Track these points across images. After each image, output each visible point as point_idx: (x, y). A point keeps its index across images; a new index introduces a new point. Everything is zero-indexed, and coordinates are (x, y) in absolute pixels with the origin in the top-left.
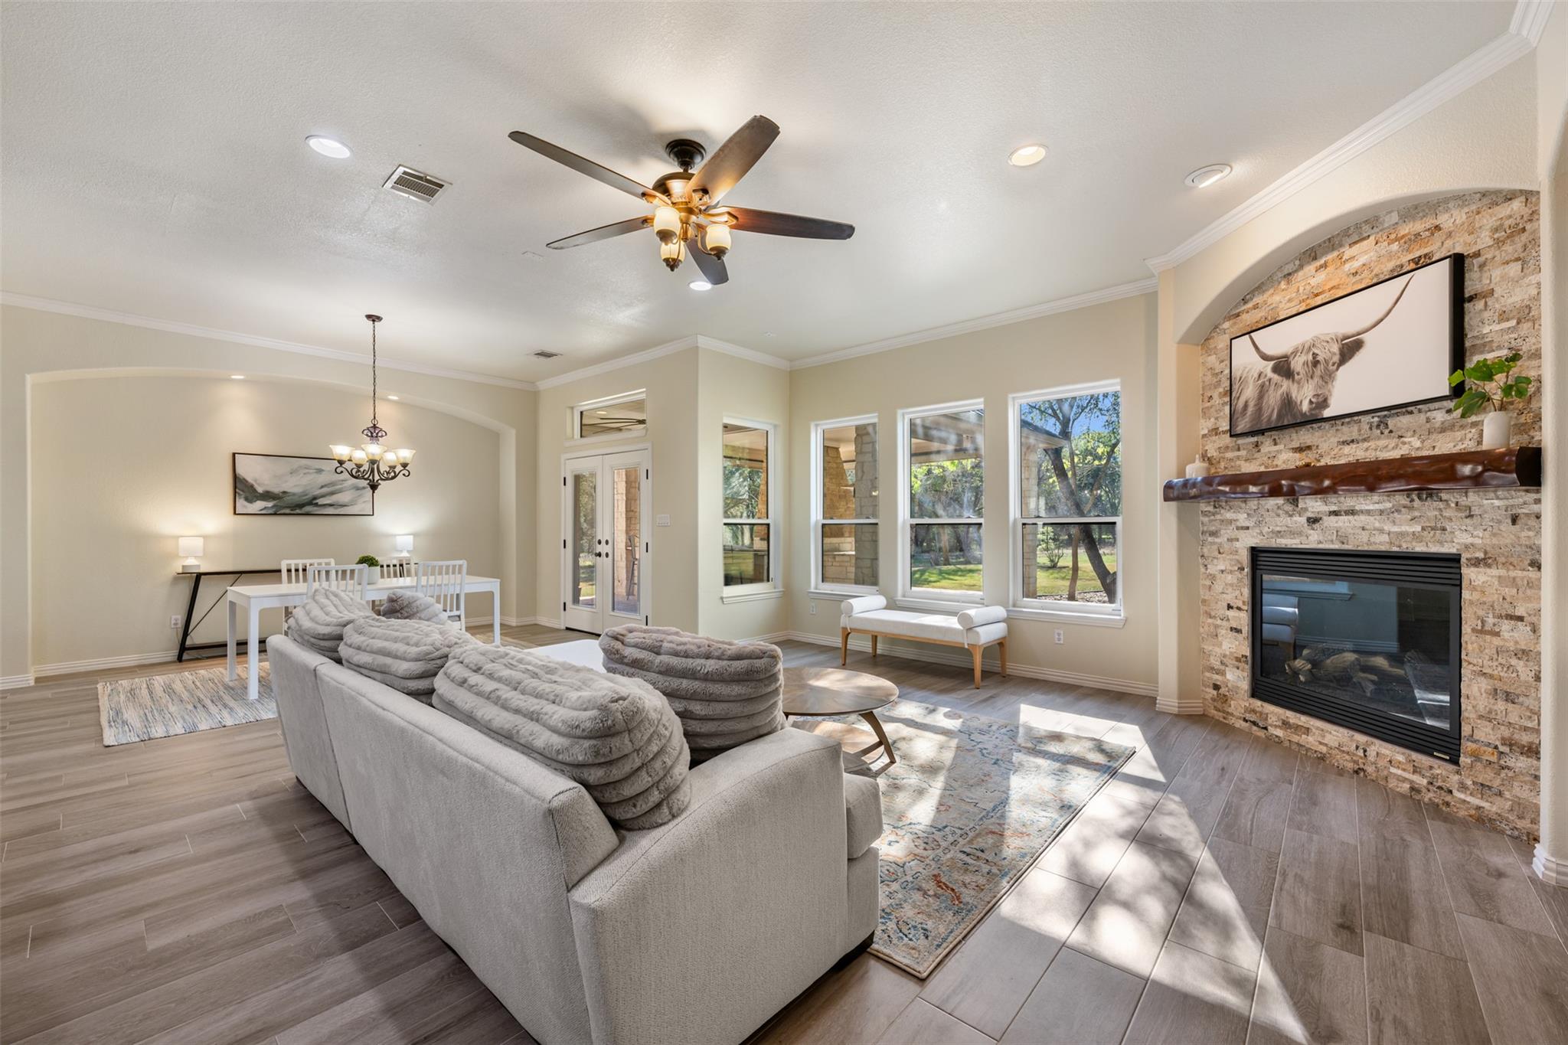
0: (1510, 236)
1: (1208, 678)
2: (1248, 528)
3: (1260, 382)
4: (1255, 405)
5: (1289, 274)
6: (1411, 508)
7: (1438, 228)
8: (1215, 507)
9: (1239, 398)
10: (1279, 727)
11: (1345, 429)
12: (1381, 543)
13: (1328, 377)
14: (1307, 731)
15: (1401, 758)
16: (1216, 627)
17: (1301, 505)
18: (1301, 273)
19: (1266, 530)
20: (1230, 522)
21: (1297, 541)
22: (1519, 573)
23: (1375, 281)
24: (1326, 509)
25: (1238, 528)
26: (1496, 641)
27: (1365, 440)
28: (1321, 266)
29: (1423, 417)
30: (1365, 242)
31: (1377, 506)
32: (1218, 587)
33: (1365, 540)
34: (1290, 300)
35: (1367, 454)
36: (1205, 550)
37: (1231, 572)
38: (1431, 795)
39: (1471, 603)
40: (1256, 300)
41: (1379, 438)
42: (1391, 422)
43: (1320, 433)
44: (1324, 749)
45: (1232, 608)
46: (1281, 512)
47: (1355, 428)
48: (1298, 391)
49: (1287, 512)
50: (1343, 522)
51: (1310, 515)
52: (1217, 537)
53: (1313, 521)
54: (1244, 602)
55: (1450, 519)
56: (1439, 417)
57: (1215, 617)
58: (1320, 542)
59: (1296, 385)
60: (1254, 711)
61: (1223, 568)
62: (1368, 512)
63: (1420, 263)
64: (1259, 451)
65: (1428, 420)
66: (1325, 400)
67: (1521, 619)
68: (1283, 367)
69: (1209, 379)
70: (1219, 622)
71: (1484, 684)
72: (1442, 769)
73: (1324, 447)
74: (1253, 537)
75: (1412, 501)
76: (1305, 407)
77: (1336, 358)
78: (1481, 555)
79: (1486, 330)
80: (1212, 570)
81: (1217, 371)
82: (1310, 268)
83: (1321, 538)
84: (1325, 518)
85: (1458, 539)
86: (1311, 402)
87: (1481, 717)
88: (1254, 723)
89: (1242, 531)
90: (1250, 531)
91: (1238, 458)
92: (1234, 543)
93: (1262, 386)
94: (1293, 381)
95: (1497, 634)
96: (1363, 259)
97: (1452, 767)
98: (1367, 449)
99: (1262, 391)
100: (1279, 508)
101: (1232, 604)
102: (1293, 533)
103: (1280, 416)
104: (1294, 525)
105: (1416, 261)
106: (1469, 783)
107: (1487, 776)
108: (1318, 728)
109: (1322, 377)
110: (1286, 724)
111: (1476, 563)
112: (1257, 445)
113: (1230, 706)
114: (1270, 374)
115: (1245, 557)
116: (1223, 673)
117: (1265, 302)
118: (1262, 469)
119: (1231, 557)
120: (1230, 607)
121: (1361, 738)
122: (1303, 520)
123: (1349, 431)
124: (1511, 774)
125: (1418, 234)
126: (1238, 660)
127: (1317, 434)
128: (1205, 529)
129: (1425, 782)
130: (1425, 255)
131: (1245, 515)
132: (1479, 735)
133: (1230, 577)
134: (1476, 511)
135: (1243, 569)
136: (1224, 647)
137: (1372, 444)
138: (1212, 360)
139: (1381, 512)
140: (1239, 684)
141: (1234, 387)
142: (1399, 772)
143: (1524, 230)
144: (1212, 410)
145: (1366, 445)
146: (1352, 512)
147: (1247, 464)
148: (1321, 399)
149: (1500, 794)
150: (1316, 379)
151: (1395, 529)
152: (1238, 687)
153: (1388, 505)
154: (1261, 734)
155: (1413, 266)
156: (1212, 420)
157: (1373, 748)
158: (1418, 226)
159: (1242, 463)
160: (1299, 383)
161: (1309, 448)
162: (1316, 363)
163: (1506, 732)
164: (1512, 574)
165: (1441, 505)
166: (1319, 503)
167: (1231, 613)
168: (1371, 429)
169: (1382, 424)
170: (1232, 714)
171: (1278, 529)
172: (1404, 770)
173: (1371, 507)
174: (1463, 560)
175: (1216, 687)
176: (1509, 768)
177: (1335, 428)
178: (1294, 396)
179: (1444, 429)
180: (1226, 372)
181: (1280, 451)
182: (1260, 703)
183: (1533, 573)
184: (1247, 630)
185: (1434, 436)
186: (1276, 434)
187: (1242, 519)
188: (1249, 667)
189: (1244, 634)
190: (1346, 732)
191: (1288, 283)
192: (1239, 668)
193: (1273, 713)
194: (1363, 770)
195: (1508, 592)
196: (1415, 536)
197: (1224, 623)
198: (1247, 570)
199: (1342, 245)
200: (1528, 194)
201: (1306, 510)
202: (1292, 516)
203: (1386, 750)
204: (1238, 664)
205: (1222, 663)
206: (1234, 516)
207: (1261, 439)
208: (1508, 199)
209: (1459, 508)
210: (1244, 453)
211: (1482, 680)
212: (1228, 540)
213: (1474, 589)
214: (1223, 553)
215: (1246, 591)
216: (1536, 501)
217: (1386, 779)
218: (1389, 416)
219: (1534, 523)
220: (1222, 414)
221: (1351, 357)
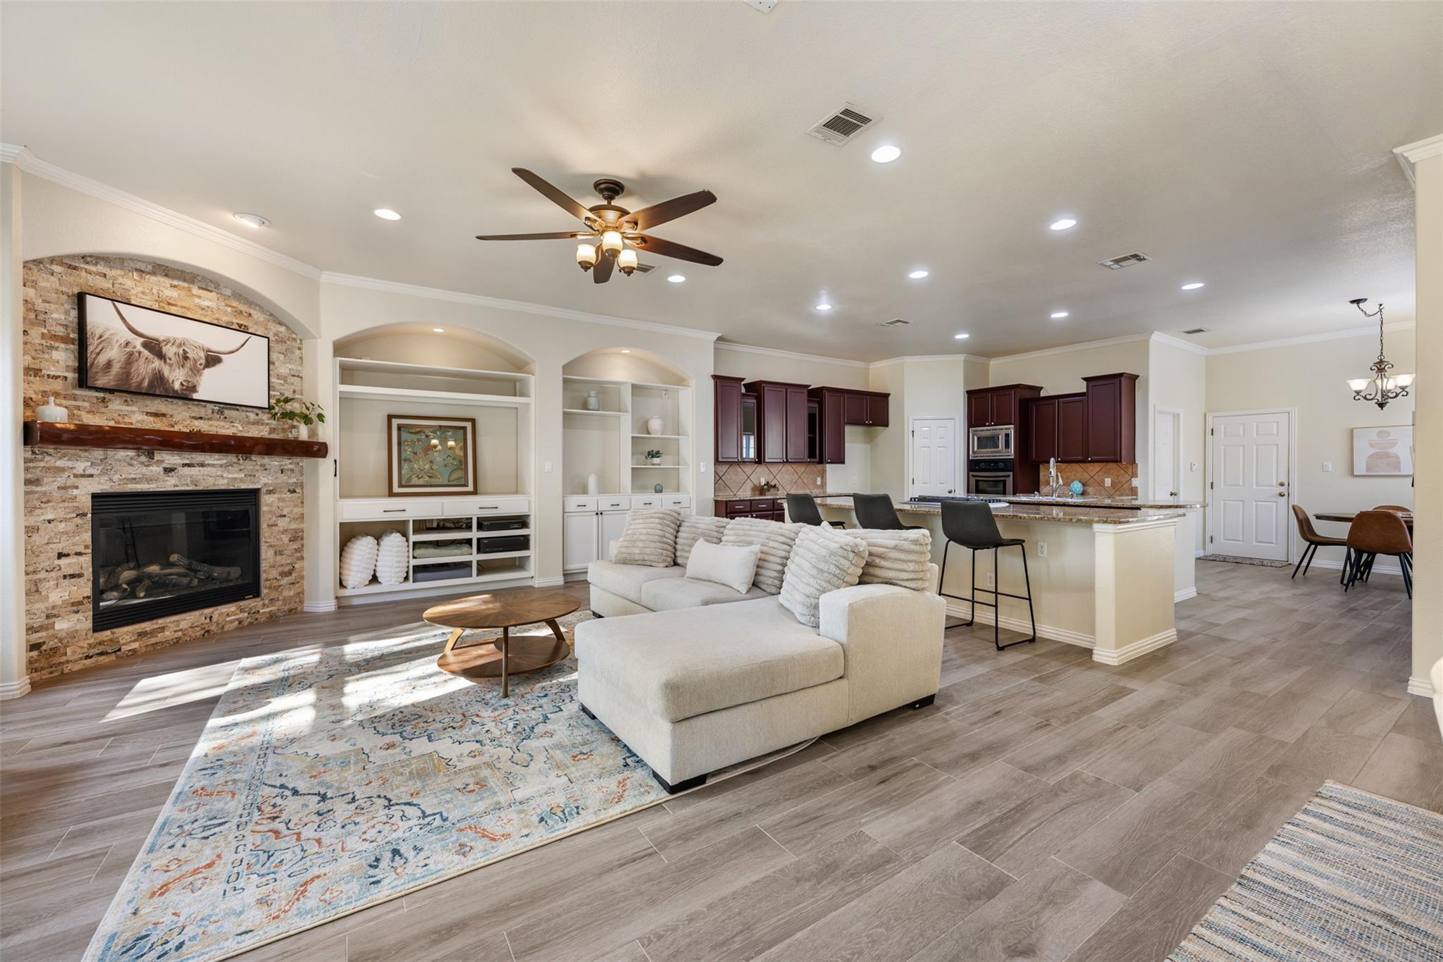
0: (281, 341)
2: (91, 476)
3: (128, 350)
4: (121, 368)
5: (142, 272)
6: (239, 464)
7: (249, 313)
8: (34, 453)
9: (98, 354)
10: (135, 641)
12: (222, 485)
13: (196, 371)
14: (163, 629)
15: (232, 609)
16: (44, 581)
17: (157, 456)
18: (153, 278)
19: (116, 477)
20: (62, 470)
21: (154, 486)
22: (284, 496)
23: (215, 322)
24: (182, 462)
25: (76, 476)
26: (274, 529)
27: (209, 419)
28: (175, 286)
29: (244, 414)
30: (209, 293)
31: (219, 462)
33: (212, 482)
34: (144, 293)
35: (212, 428)
37: (66, 520)
38: (249, 620)
39: (265, 512)
40: (101, 268)
41: (218, 420)
42: (227, 412)
43: (175, 406)
44: (180, 634)
45: (68, 555)
46: (135, 462)
47: (203, 410)
48: (170, 372)
49: (142, 463)
50: (194, 471)
51: (166, 465)
52: (37, 486)
53: (168, 470)
54: (86, 547)
55: (257, 470)
56: (252, 416)
57: (42, 571)
58: (177, 486)
59: (167, 367)
60: (101, 643)
61: (50, 517)
62: (213, 465)
64: (107, 407)
66: (194, 387)
67: (285, 516)
68: (154, 347)
70: (42, 575)
71: (271, 552)
73: (177, 418)
74: (99, 484)
75: (239, 460)
76: (177, 386)
77: (203, 361)
78: (271, 488)
79: (276, 381)
82: (167, 281)
83: (177, 483)
84: (180, 469)
85: (262, 481)
86: (182, 384)
87: (271, 567)
88: (101, 654)
89: (81, 479)
90: (95, 478)
92: (70, 491)
93: (131, 354)
94: (165, 362)
95: (276, 525)
96: (206, 303)
97: (259, 599)
99: (130, 359)
100: (131, 459)
101: (65, 552)
102: (149, 479)
103: (151, 384)
104: (149, 474)
105: (240, 326)
106: (267, 602)
107: (274, 595)
108: (174, 622)
109: (191, 371)
110: (142, 635)
111: (270, 492)
112: (105, 400)
113: (65, 654)
114: (140, 348)
115: (86, 503)
116: (51, 627)
118: (111, 424)
119: (64, 505)
120: (61, 556)
121: (207, 611)
122: (160, 469)
123: (201, 411)
124: (282, 587)
125: (240, 310)
126: (76, 604)
127: (171, 406)
129: (246, 614)
130: (245, 326)
131: (89, 463)
132: (271, 576)
133: (63, 525)
134: (268, 467)
135: (85, 515)
136: (51, 600)
137: (215, 423)
139: (221, 466)
140: (78, 627)
141: (88, 341)
142: (232, 618)
143: (285, 342)
145: (210, 422)
146: (202, 465)
147: (90, 416)
148: (190, 385)
149: (278, 600)
150: (186, 370)
151: (231, 476)
152: (76, 631)
153: (225, 461)
154: (113, 657)
155: (238, 328)
157: (216, 613)
158: (240, 305)
159: (83, 414)
160: (171, 366)
161: (164, 415)
162: (186, 358)
163: (280, 569)
165: (254, 463)
166: (176, 457)
167: (64, 561)
168: (213, 413)
169: (221, 412)
170: (69, 661)
171: (133, 476)
172: (235, 615)
173: (216, 462)
174: (264, 490)
175: (36, 646)
176: (279, 586)
177: (186, 407)
178: (165, 374)
179: (255, 423)
180: (55, 316)
181: (133, 412)
182: (108, 632)
183: (289, 495)
184: (88, 573)
185: (249, 426)
186: (128, 397)
187: (81, 466)
188: (91, 606)
189: (86, 577)
190: (197, 613)
191: (141, 277)
192: (77, 612)
193: (126, 635)
194: (208, 631)
195: (281, 504)
196: (242, 480)
197: (52, 574)
198: (90, 515)
199: (192, 282)
200: (288, 328)
201: (162, 461)
202: (148, 466)
203: (224, 609)
204: (75, 608)
205: (48, 617)
206: (70, 464)
207: (108, 396)
208: (280, 324)
209: (261, 465)
210: (86, 404)
211: (271, 549)
212: (59, 488)
213: (267, 505)
214: (48, 501)
215: (87, 536)
216: (290, 464)
217: (223, 627)
218: (226, 408)
219: (289, 473)
220: (46, 356)
221: (214, 365)
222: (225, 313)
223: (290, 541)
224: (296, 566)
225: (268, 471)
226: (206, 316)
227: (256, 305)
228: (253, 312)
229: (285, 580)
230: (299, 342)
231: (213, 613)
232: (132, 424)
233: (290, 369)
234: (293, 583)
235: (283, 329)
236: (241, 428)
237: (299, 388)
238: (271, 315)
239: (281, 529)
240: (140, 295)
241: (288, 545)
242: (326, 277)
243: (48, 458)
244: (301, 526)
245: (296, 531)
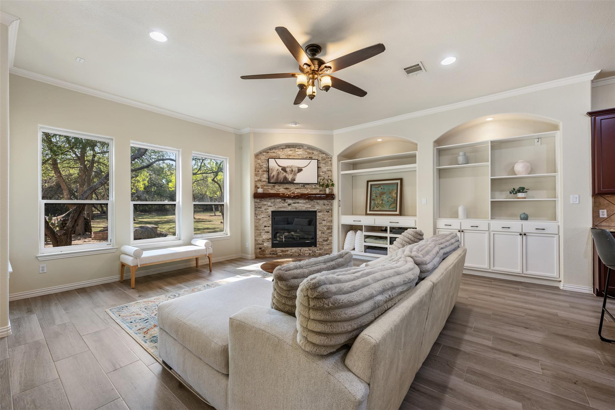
0: (324, 160)
1: (258, 247)
2: (271, 206)
3: (278, 171)
4: (276, 177)
5: (283, 148)
6: (309, 202)
7: (313, 153)
8: (260, 200)
9: (271, 174)
10: (281, 252)
11: (296, 186)
12: (304, 209)
13: (295, 174)
14: (288, 251)
15: (307, 249)
16: (261, 232)
17: (286, 201)
18: (286, 150)
19: (277, 207)
20: (265, 205)
21: (285, 209)
23: (302, 158)
24: (292, 202)
25: (268, 206)
26: (322, 224)
27: (300, 189)
28: (291, 150)
29: (311, 186)
30: (300, 150)
32: (261, 222)
33: (301, 208)
34: (283, 154)
35: (301, 192)
36: (256, 212)
37: (266, 218)
38: (312, 254)
39: (318, 219)
40: (273, 151)
41: (303, 189)
42: (305, 186)
43: (291, 186)
44: (292, 253)
45: (266, 227)
46: (281, 202)
47: (299, 186)
49: (283, 203)
50: (296, 205)
51: (288, 203)
52: (261, 208)
53: (289, 205)
54: (270, 225)
55: (315, 204)
56: (314, 186)
57: (260, 230)
58: (291, 209)
59: (287, 174)
60: (273, 251)
61: (263, 217)
62: (301, 203)
63: (311, 158)
64: (275, 188)
65: (312, 187)
66: (295, 179)
67: (325, 220)
68: (284, 169)
69: (258, 166)
70: (261, 231)
72: (313, 248)
73: (291, 189)
74: (273, 208)
76: (290, 180)
77: (297, 171)
78: (320, 211)
79: (321, 173)
80: (259, 217)
81: (261, 165)
82: (289, 149)
83: (291, 208)
84: (292, 204)
85: (317, 208)
87: (320, 237)
88: (273, 254)
89: (269, 207)
90: (272, 207)
91: (268, 188)
92: (267, 210)
93: (278, 172)
95: (322, 223)
96: (300, 153)
97: (316, 248)
98: (301, 191)
99: (278, 174)
101: (266, 226)
102: (284, 207)
103: (283, 180)
104: (284, 206)
105: (310, 157)
106: (318, 249)
107: (321, 247)
108: (290, 249)
109: (294, 174)
110: (282, 251)
111: (319, 212)
112: (274, 186)
113: (266, 252)
114: (281, 170)
115: (270, 213)
116: (263, 244)
117: (277, 152)
118: (276, 192)
119: (266, 214)
120: (265, 226)
121: (300, 248)
122: (287, 204)
123: (298, 186)
124: (324, 245)
125: (310, 153)
126: (268, 239)
128: (256, 206)
129: (311, 252)
130: (311, 157)
131: (271, 203)
132: (320, 241)
133: (265, 219)
134: (319, 203)
135: (270, 216)
136: (263, 237)
137: (302, 190)
138: (259, 161)
139: (304, 203)
140: (269, 246)
141: (270, 171)
142: (307, 252)
143: (325, 159)
144: (259, 174)
145: (301, 190)
146: (298, 203)
147: (271, 190)
148: (293, 179)
149: (322, 249)
150: (292, 174)
151: (307, 206)
152: (268, 247)
153: (305, 202)
154: (276, 256)
155: (309, 158)
156: (259, 177)
158: (310, 151)
160: (288, 174)
161: (288, 189)
162: (292, 171)
163: (323, 239)
164: (324, 213)
165: (314, 202)
166: (291, 201)
167: (266, 228)
168: (301, 186)
169: (304, 186)
170: (266, 254)
171: (280, 206)
172: (308, 251)
173: (302, 202)
174: (317, 211)
175: (260, 248)
176: (323, 244)
178: (287, 177)
179: (314, 189)
180: (264, 166)
181: (281, 188)
182: (275, 249)
183: (326, 213)
184: (270, 232)
185: (313, 190)
186: (279, 184)
187: (269, 204)
188: (271, 241)
189: (270, 233)
190: (297, 248)
191: (283, 150)
192: (268, 242)
193: (279, 250)
194: (300, 254)
195: (323, 216)
196: (310, 208)
197: (263, 231)
198: (271, 217)
199: (296, 148)
200: (326, 154)
201: (288, 202)
202: (284, 203)
203: (305, 249)
204: (268, 241)
205: (262, 242)
206: (267, 203)
207: (275, 185)
208: (324, 153)
209: (317, 203)
210: (270, 187)
211: (320, 231)
212: (265, 209)
213: (319, 216)
214: (263, 213)
215: (270, 222)
216: (327, 202)
217: (304, 254)
218: (305, 185)
219: (326, 205)
220: (262, 176)
221: (300, 172)
222: (305, 155)
223: (327, 229)
224: (329, 238)
225: (319, 205)
226: (299, 157)
227: (315, 149)
228: (314, 152)
229: (325, 243)
230: (330, 158)
231: (301, 249)
232: (280, 192)
233: (327, 169)
234: (328, 244)
235: (324, 155)
236: (310, 191)
237: (330, 175)
238: (320, 151)
239: (324, 225)
240: (283, 155)
241: (326, 231)
242: (336, 132)
243: (263, 202)
244: (331, 224)
245: (329, 226)
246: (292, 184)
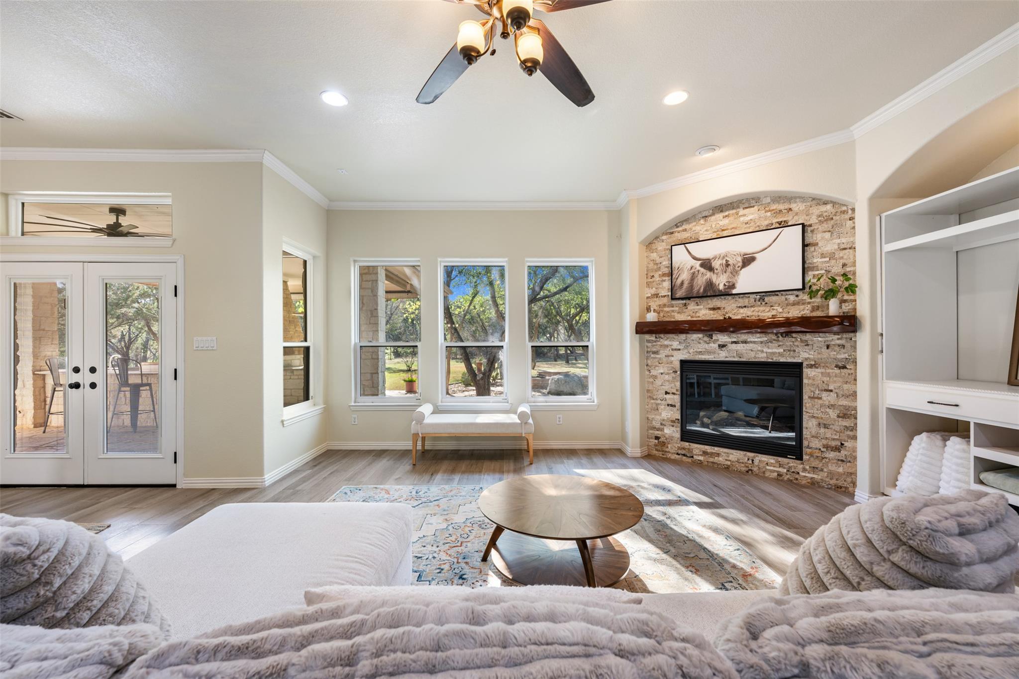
0: (826, 220)
1: (652, 434)
2: (679, 350)
3: (692, 271)
4: (689, 284)
5: (706, 217)
6: (778, 341)
7: (790, 209)
8: (656, 338)
9: (677, 278)
10: (701, 455)
11: (740, 300)
12: (762, 358)
13: (735, 273)
14: (718, 455)
15: (772, 461)
16: (657, 404)
17: (714, 337)
18: (713, 218)
19: (691, 351)
20: (667, 346)
21: (712, 357)
22: (831, 371)
23: (757, 229)
24: (730, 340)
25: (672, 350)
26: (820, 402)
27: (752, 307)
28: (726, 216)
29: (783, 298)
30: (752, 209)
31: (759, 340)
32: (658, 382)
33: (753, 356)
34: (706, 230)
35: (754, 313)
36: (649, 362)
37: (668, 374)
38: (788, 476)
39: (808, 384)
40: (684, 227)
41: (760, 306)
42: (766, 299)
43: (726, 301)
44: (729, 463)
45: (669, 393)
46: (701, 341)
47: (747, 300)
48: (717, 279)
49: (705, 342)
50: (740, 347)
51: (720, 343)
52: (658, 354)
53: (722, 346)
54: (677, 390)
55: (798, 346)
56: (792, 298)
57: (656, 399)
58: (727, 357)
59: (715, 275)
60: (684, 449)
61: (662, 371)
62: (754, 342)
63: (783, 225)
64: (687, 308)
65: (786, 299)
66: (734, 285)
67: (831, 391)
68: (707, 265)
69: (651, 265)
70: (659, 402)
71: (814, 422)
72: (792, 463)
73: (728, 309)
74: (683, 354)
75: (778, 337)
76: (721, 287)
77: (740, 264)
78: (813, 363)
79: (815, 261)
80: (654, 372)
81: (657, 262)
82: (721, 215)
83: (727, 355)
84: (729, 345)
85: (802, 355)
86: (725, 285)
87: (813, 437)
88: (684, 455)
89: (675, 351)
90: (681, 351)
91: (673, 311)
92: (670, 358)
93: (694, 273)
94: (714, 272)
95: (821, 398)
96: (750, 217)
97: (799, 462)
98: (753, 311)
99: (693, 277)
100: (700, 339)
101: (668, 391)
102: (709, 353)
103: (705, 290)
104: (710, 349)
105: (780, 223)
106: (807, 467)
107: (816, 463)
108: (725, 453)
109: (731, 273)
110: (705, 453)
111: (811, 366)
112: (685, 305)
113: (668, 447)
114: (699, 268)
115: (677, 365)
116: (662, 430)
117: (691, 229)
118: (689, 318)
119: (668, 365)
120: (667, 393)
121: (750, 454)
122: (716, 346)
124: (827, 460)
125: (781, 211)
126: (673, 421)
127: (724, 302)
128: (649, 350)
129: (785, 471)
130: (785, 221)
131: (677, 343)
132: (812, 445)
133: (667, 376)
134: (810, 343)
135: (677, 372)
136: (663, 416)
137: (756, 309)
138: (654, 256)
139: (762, 342)
140: (674, 435)
141: (674, 272)
142: (772, 468)
144: (654, 283)
145: (753, 309)
146: (745, 342)
147: (679, 315)
148: (731, 284)
149: (822, 470)
150: (728, 274)
151: (770, 351)
152: (673, 437)
153: (765, 339)
154: (689, 460)
155: (778, 225)
156: (654, 289)
157: (757, 458)
158: (781, 207)
159: (676, 314)
160: (717, 274)
161: (719, 308)
162: (728, 265)
163: (824, 442)
164: (828, 371)
165: (793, 340)
166: (727, 337)
167: (668, 396)
168: (755, 301)
169: (762, 299)
170: (669, 452)
171: (700, 350)
172: (774, 467)
173: (756, 340)
174: (804, 365)
175: (657, 438)
176: (826, 458)
177: (734, 300)
178: (714, 281)
179: (794, 304)
180: (664, 263)
181: (701, 309)
182: (687, 444)
183: (837, 371)
184: (678, 405)
185: (789, 307)
186: (698, 300)
187: (675, 344)
188: (679, 425)
189: (677, 408)
190: (742, 452)
191: (705, 221)
192: (673, 426)
193: (697, 448)
194: (751, 470)
195: (825, 379)
196: (780, 354)
197: (663, 402)
198: (679, 372)
199: (738, 207)
200: (834, 203)
201: (718, 340)
202: (709, 343)
203: (765, 458)
204: (672, 424)
205: (661, 424)
206: (670, 343)
207: (687, 301)
208: (825, 203)
209: (802, 341)
210: (677, 309)
211: (814, 420)
212: (666, 356)
213: (809, 378)
214: (662, 363)
215: (678, 384)
216: (838, 339)
217: (764, 473)
218: (765, 296)
219: (837, 348)
220: (661, 286)
221: (749, 264)
222: (766, 218)
223: (838, 416)
224: (846, 444)
225: (810, 347)
226: (749, 227)
227: (795, 198)
228: (793, 206)
229: (832, 455)
230: (850, 212)
231: (754, 457)
232: (699, 317)
233: (839, 244)
234: (842, 461)
235: (829, 207)
236: (781, 310)
237: (852, 260)
238: (814, 199)
239: (827, 403)
240: (706, 233)
241: (835, 421)
242: (860, 130)
243: (661, 340)
244: (853, 404)
245: (847, 408)
246: (730, 298)
